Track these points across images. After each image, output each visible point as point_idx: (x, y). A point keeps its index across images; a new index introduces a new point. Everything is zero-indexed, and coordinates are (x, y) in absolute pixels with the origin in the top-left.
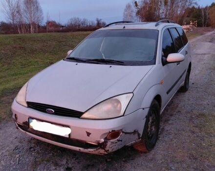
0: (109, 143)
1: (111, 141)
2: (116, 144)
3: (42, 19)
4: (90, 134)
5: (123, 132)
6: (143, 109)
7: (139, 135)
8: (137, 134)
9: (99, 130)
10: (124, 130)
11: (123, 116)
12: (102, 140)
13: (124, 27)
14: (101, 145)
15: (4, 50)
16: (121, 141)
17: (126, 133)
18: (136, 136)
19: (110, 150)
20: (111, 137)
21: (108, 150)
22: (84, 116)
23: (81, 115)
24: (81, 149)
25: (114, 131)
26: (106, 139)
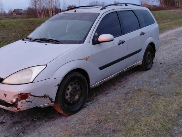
0: (19, 103)
1: (21, 101)
2: (25, 104)
3: (59, 4)
4: (6, 95)
5: (31, 95)
6: (55, 78)
7: (51, 99)
8: (48, 98)
9: (11, 92)
10: (32, 94)
11: (32, 82)
12: (14, 100)
13: (75, 11)
14: (14, 105)
15: (15, 33)
16: (31, 102)
17: (35, 96)
18: (48, 100)
19: (22, 109)
20: (21, 98)
21: (20, 109)
22: (4, 81)
23: (3, 81)
24: (4, 107)
25: (23, 94)
26: (17, 99)
